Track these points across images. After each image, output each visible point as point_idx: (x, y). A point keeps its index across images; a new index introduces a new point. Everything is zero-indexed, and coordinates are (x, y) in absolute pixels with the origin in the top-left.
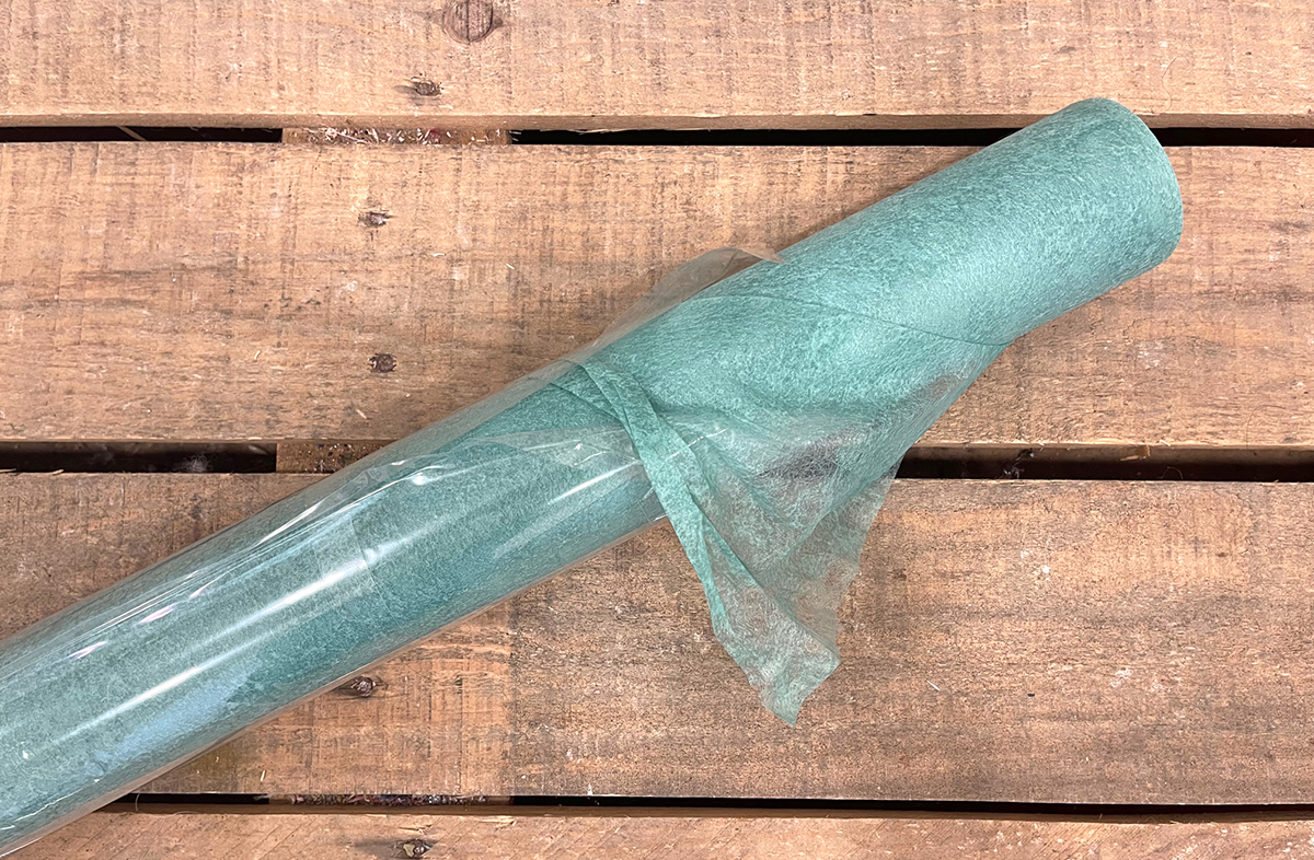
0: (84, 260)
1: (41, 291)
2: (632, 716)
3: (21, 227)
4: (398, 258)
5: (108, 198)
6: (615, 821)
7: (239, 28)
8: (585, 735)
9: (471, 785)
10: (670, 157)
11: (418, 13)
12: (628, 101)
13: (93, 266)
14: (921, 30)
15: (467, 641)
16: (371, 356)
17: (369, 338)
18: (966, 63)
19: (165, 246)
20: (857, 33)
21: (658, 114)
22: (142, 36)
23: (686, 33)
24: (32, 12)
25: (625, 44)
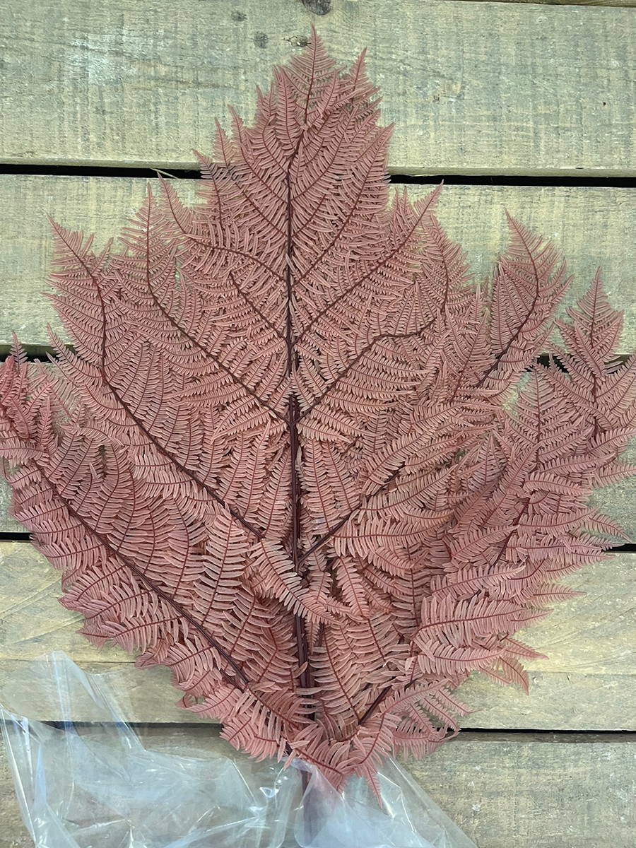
12: (443, 159)
14: (609, 120)
20: (574, 120)
21: (460, 167)
22: (167, 115)
23: (477, 119)
24: (101, 98)
25: (442, 125)
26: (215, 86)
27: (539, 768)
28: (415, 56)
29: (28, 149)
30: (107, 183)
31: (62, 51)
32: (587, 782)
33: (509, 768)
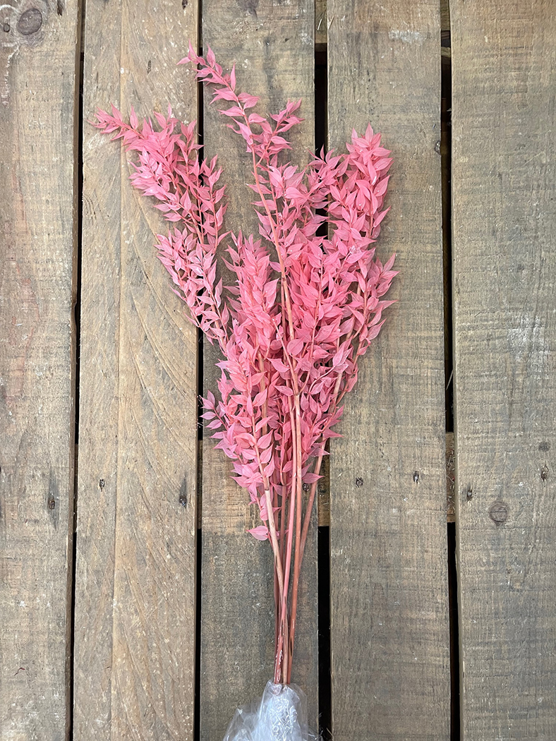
0: (397, 368)
1: (385, 352)
2: (230, 580)
3: (410, 343)
4: (401, 487)
5: (422, 375)
6: (193, 574)
7: (492, 421)
8: (223, 562)
9: (205, 520)
10: (444, 594)
11: (501, 492)
12: (467, 576)
13: (395, 371)
14: (499, 696)
15: (256, 518)
16: (362, 478)
17: (369, 477)
18: (485, 714)
19: (403, 398)
20: (497, 671)
21: (462, 589)
22: (488, 383)
23: (496, 601)
24: (498, 338)
25: (491, 576)
26: (510, 416)
27: (49, 647)
28: (539, 556)
29: (461, 289)
30: (440, 344)
31: (531, 309)
32: (39, 680)
33: (48, 626)
